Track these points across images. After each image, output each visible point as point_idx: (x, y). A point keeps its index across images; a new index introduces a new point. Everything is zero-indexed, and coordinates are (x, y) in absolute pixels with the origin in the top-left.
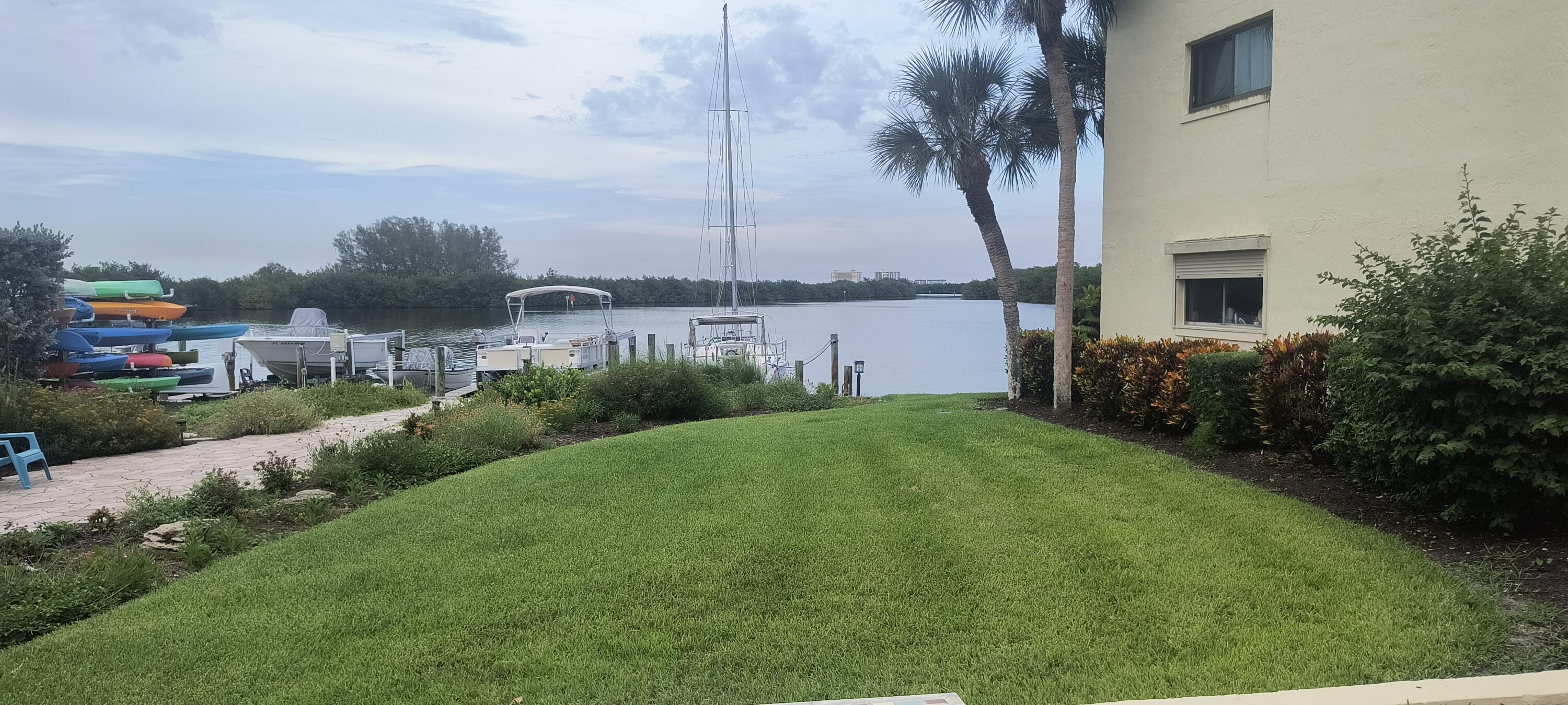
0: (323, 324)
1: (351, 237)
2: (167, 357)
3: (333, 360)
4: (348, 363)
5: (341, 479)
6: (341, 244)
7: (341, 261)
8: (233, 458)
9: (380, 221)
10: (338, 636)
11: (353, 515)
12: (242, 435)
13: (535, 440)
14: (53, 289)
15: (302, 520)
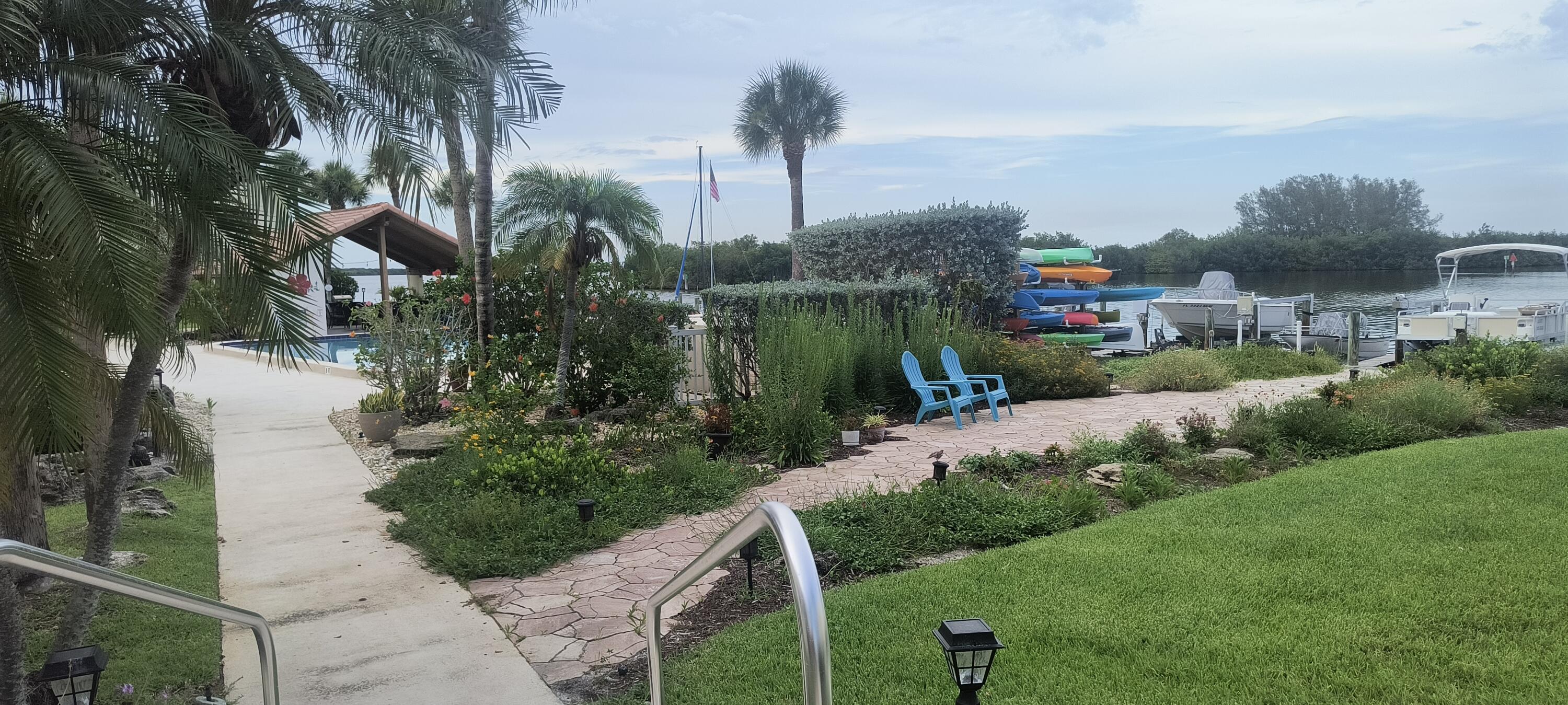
0: (1231, 287)
1: (1254, 199)
2: (1094, 316)
3: (1240, 323)
4: (1254, 327)
5: (1258, 441)
6: (1243, 207)
7: (1242, 224)
8: (1154, 411)
9: (1285, 181)
10: (1275, 596)
11: (1273, 479)
12: (1160, 390)
13: (1478, 421)
14: (1013, 257)
15: (1223, 476)
